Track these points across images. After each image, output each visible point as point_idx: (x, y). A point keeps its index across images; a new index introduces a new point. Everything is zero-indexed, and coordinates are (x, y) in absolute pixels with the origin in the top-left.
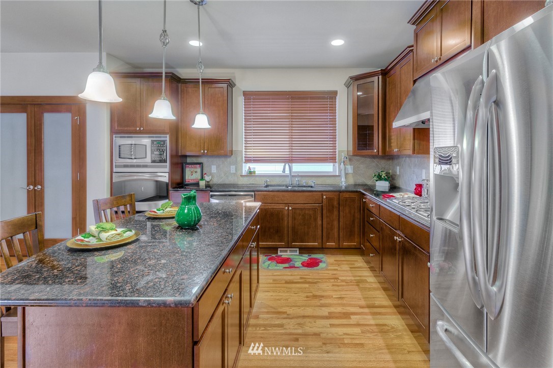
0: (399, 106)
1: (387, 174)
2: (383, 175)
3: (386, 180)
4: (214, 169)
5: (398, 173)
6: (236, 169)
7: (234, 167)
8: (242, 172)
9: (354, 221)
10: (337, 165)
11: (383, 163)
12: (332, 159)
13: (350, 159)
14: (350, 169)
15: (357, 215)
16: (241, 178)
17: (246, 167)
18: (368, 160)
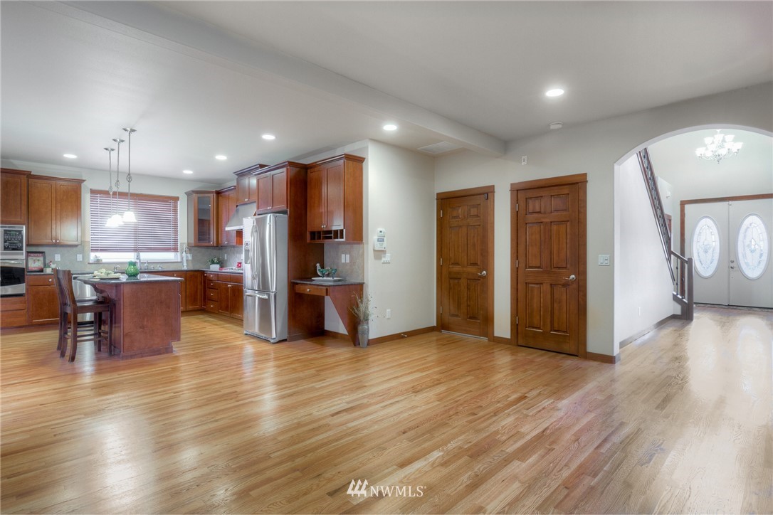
0: (228, 220)
1: (218, 259)
2: (216, 260)
3: (217, 263)
4: (58, 258)
5: (226, 258)
6: (83, 257)
7: (81, 255)
8: (89, 260)
9: (196, 292)
10: (179, 254)
11: (215, 252)
12: (175, 249)
13: (190, 248)
14: (190, 257)
15: (199, 287)
16: (88, 265)
17: (93, 256)
18: (203, 250)
